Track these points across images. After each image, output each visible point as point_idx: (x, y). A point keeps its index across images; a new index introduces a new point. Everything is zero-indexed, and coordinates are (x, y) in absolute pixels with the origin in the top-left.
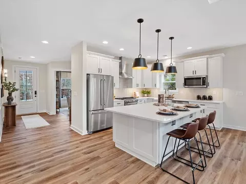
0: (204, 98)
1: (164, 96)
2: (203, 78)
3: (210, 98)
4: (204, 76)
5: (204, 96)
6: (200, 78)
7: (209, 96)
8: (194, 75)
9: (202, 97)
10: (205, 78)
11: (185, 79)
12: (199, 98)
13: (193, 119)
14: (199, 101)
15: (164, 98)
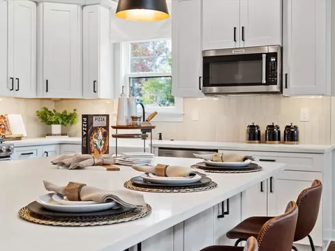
0: (273, 134)
1: (113, 122)
2: (269, 55)
3: (291, 135)
4: (271, 50)
5: (271, 127)
6: (258, 57)
7: (288, 127)
8: (240, 44)
9: (263, 130)
10: (275, 55)
11: (205, 58)
12: (253, 134)
13: (233, 221)
14: (256, 145)
15: (112, 132)
